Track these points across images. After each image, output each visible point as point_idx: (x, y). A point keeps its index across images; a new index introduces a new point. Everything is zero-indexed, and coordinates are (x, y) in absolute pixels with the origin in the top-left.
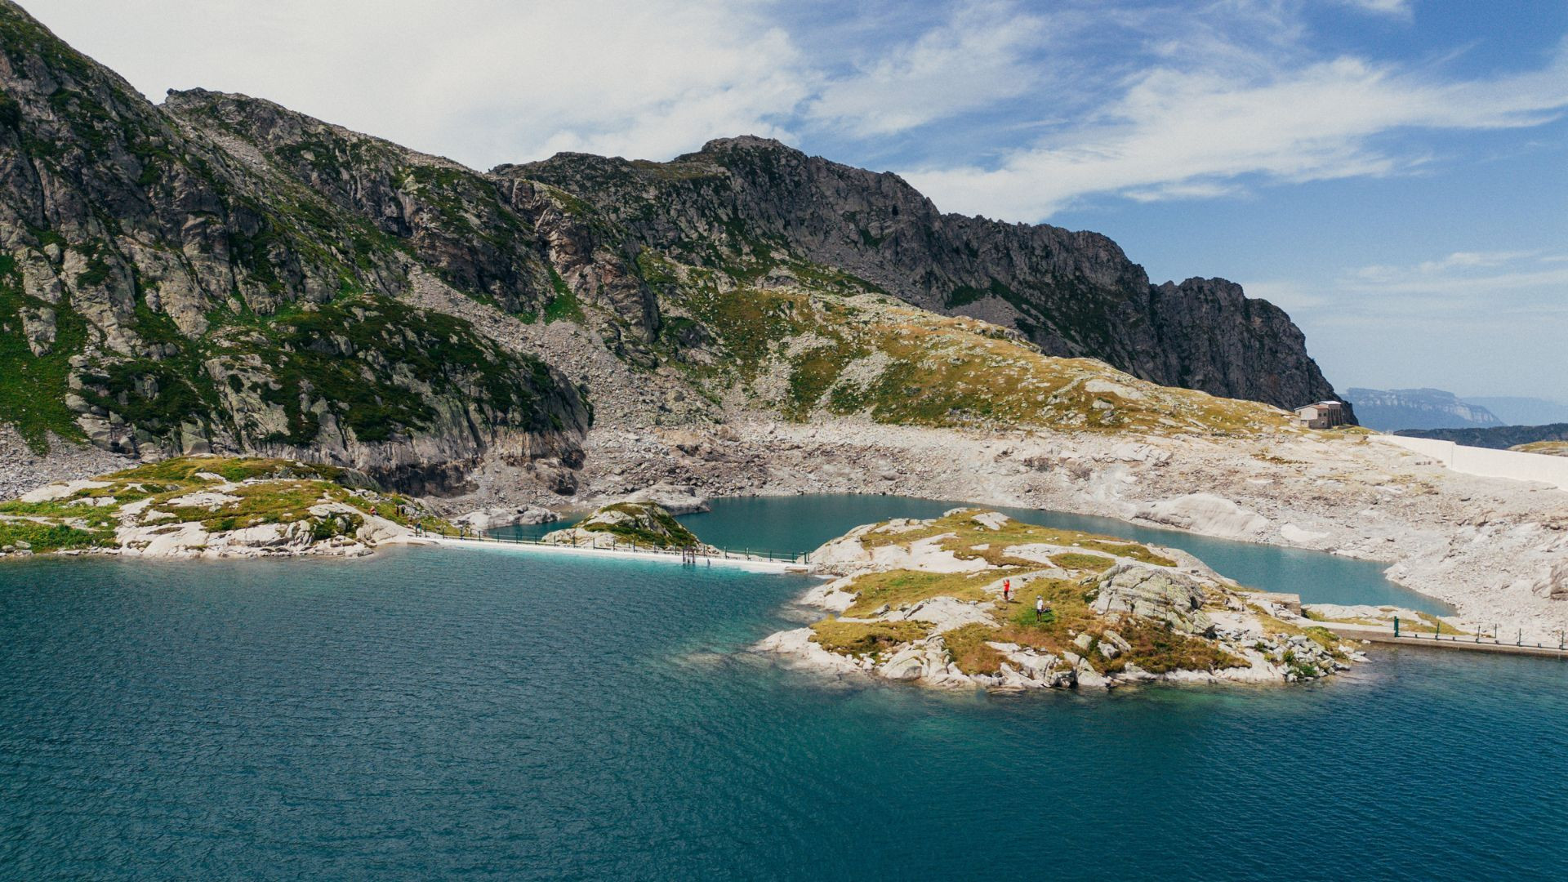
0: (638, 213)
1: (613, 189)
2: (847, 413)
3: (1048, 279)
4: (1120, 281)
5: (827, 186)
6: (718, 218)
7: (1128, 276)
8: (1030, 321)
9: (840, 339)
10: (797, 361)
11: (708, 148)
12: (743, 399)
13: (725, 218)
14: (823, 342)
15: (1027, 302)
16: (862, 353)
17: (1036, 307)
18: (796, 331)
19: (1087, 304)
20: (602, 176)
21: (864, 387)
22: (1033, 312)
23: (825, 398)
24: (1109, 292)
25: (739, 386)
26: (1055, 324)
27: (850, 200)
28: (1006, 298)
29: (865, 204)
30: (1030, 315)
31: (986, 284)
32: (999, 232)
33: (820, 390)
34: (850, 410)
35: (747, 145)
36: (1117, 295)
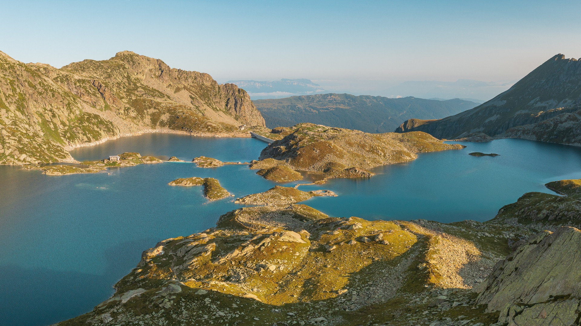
0: (107, 76)
1: (100, 70)
2: (163, 127)
3: (196, 84)
4: (211, 84)
5: (144, 62)
6: (124, 76)
7: (213, 83)
8: (193, 96)
9: (159, 110)
10: (151, 115)
11: (117, 56)
12: (142, 124)
13: (126, 76)
14: (155, 111)
15: (192, 91)
16: (164, 113)
17: (194, 92)
18: (150, 108)
19: (205, 91)
20: (97, 66)
21: (166, 121)
22: (193, 93)
23: (158, 123)
24: (209, 88)
25: (141, 121)
26: (198, 96)
27: (150, 66)
28: (187, 90)
29: (154, 67)
30: (192, 94)
31: (183, 86)
32: (185, 73)
33: (157, 122)
34: (164, 126)
35: (126, 54)
36: (211, 88)
